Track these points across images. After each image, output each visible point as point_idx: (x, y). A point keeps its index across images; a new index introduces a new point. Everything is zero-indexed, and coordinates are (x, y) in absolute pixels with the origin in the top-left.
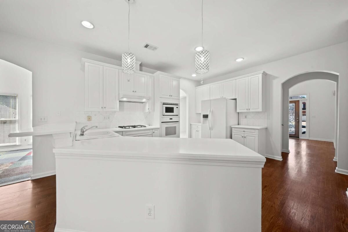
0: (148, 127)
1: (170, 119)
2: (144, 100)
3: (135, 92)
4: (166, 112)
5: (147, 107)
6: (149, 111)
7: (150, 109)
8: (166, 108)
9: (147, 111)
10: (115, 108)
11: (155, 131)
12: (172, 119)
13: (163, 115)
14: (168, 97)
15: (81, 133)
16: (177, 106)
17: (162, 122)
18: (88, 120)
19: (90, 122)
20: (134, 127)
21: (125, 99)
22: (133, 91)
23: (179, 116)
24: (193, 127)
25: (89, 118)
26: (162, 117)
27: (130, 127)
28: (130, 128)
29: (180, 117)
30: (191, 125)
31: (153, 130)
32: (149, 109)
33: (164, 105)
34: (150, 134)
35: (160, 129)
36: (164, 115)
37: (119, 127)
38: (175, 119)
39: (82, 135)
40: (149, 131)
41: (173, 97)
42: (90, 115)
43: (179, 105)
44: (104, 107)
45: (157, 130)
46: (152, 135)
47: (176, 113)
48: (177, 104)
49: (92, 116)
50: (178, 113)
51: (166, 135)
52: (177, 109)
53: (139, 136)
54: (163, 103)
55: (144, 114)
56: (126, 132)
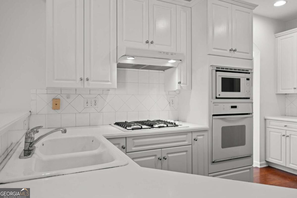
0: (183, 126)
1: (232, 107)
2: (170, 63)
3: (152, 43)
4: (224, 89)
5: (176, 79)
6: (181, 87)
7: (182, 83)
8: (224, 80)
9: (177, 87)
10: (108, 81)
11: (198, 136)
12: (235, 107)
13: (217, 98)
14: (228, 53)
15: (25, 146)
16: (247, 76)
17: (214, 115)
18: (54, 108)
19: (59, 111)
20: (151, 125)
21: (130, 60)
22: (147, 42)
23: (252, 100)
24: (271, 125)
26: (214, 103)
27: (144, 127)
28: (142, 128)
29: (254, 101)
30: (265, 119)
31: (193, 134)
32: (180, 83)
33: (218, 72)
34: (186, 143)
35: (210, 132)
36: (218, 96)
37: (117, 124)
38: (242, 107)
39: (28, 152)
40: (185, 136)
41: (236, 54)
42: (59, 97)
43: (253, 73)
44: (85, 78)
45: (203, 135)
46: (191, 146)
47: (246, 93)
48: (248, 71)
49: (61, 98)
50: (249, 92)
51: (223, 147)
52: (247, 84)
53: (161, 148)
54: (217, 68)
55: (169, 94)
56: (133, 140)
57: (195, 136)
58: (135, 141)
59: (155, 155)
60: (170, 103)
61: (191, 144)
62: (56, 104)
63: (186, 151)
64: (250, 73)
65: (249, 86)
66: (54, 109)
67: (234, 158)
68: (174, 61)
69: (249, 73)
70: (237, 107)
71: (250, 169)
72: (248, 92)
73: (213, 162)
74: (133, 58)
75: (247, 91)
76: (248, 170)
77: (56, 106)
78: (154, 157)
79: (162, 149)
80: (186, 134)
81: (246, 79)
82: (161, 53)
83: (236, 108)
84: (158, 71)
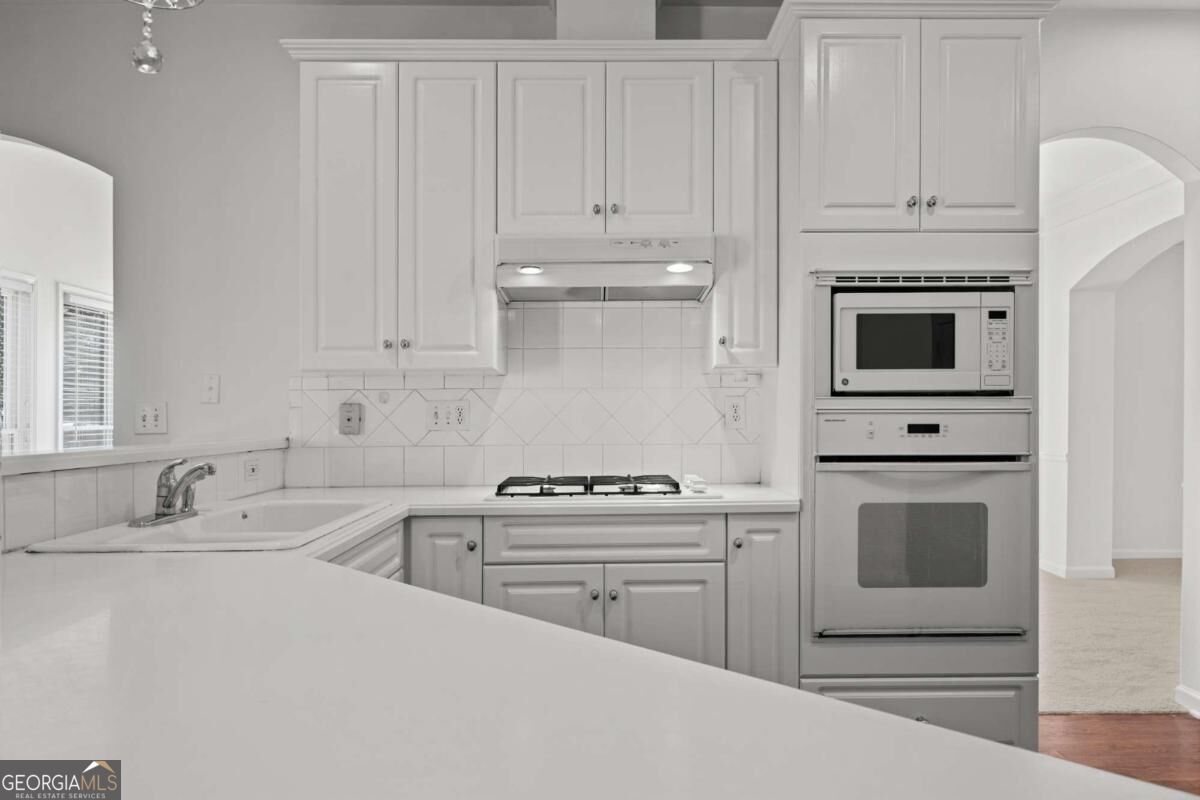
1: (913, 429)
6: (732, 357)
9: (716, 356)
11: (750, 532)
12: (933, 429)
13: (834, 394)
14: (900, 217)
16: (997, 300)
17: (824, 459)
18: (344, 431)
21: (531, 278)
22: (599, 209)
23: (1034, 399)
25: (352, 419)
26: (823, 410)
31: (734, 523)
32: (724, 342)
33: (843, 295)
34: (703, 552)
35: (806, 517)
40: (696, 529)
41: (941, 216)
42: (359, 398)
43: (1033, 288)
44: (400, 340)
45: (777, 531)
46: (722, 564)
47: (986, 371)
48: (1006, 279)
49: (364, 402)
50: (1004, 367)
51: (865, 582)
52: (990, 333)
53: (604, 563)
54: (839, 279)
55: (723, 384)
56: (505, 525)
57: (738, 530)
58: (514, 531)
59: (581, 584)
60: (724, 416)
61: (722, 556)
62: (349, 420)
63: (702, 582)
64: (1016, 288)
65: (1004, 342)
66: (346, 434)
67: (925, 631)
68: (688, 268)
69: (1011, 289)
70: (941, 429)
71: (1017, 687)
72: (998, 366)
73: (821, 635)
74: (536, 271)
75: (991, 362)
76: (1011, 694)
77: (350, 423)
78: (575, 590)
79: (607, 565)
80: (703, 523)
81: (987, 315)
82: (621, 243)
83: (933, 435)
84: (677, 304)
